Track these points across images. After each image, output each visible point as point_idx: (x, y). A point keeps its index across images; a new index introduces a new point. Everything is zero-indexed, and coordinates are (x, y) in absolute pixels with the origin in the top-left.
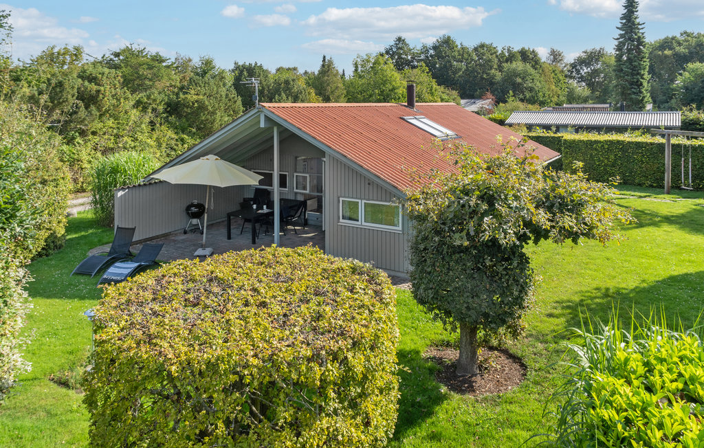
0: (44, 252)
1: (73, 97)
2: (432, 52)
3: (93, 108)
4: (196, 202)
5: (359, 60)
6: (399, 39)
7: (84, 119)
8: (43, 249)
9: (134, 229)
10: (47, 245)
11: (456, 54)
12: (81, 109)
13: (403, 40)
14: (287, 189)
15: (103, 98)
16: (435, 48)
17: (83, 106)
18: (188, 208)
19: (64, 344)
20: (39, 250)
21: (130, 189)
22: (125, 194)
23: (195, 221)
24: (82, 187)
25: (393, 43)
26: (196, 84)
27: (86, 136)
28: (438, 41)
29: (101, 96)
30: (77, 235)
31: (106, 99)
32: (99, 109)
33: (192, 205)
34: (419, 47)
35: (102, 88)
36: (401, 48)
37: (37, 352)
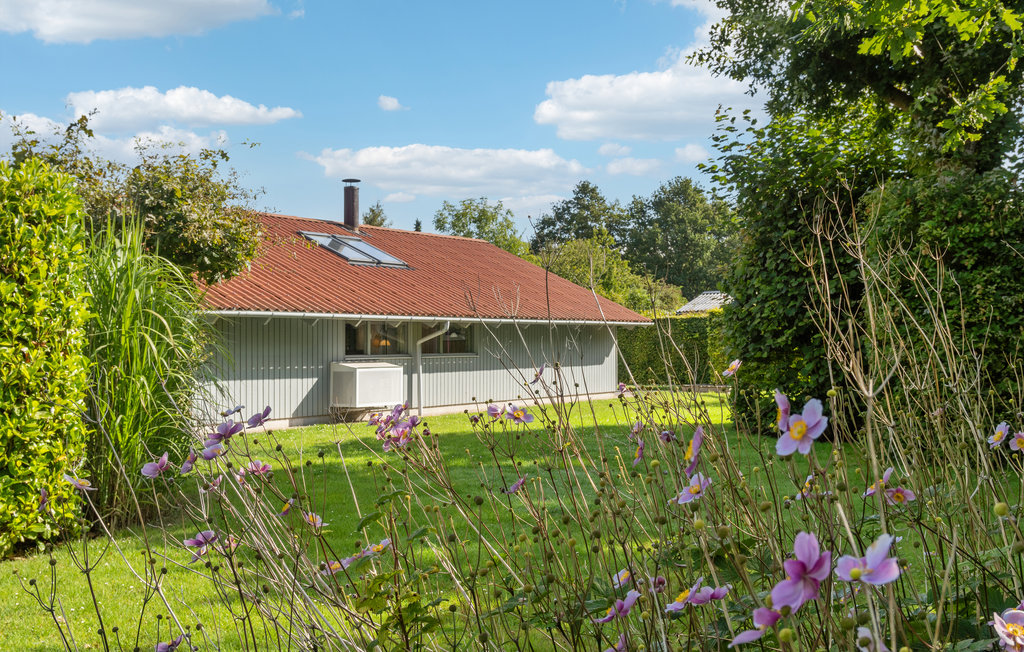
2: (651, 214)
5: (446, 213)
6: (584, 189)
11: (698, 215)
13: (593, 190)
16: (658, 204)
25: (571, 197)
28: (662, 188)
34: (625, 203)
36: (586, 208)
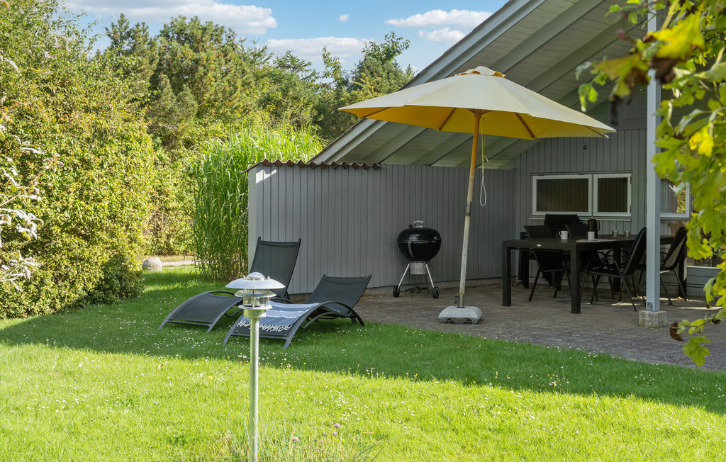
0: (101, 294)
1: (151, 63)
3: (187, 90)
4: (420, 224)
7: (171, 111)
8: (99, 287)
9: (296, 246)
10: (106, 280)
12: (165, 90)
14: (628, 214)
15: (205, 74)
17: (169, 86)
18: (404, 236)
19: (155, 423)
20: (91, 286)
21: (282, 169)
22: (271, 177)
23: (418, 268)
24: (167, 244)
26: (372, 73)
27: (173, 147)
29: (201, 69)
30: (165, 288)
31: (210, 74)
32: (198, 95)
33: (412, 231)
35: (203, 55)
37: (82, 430)
